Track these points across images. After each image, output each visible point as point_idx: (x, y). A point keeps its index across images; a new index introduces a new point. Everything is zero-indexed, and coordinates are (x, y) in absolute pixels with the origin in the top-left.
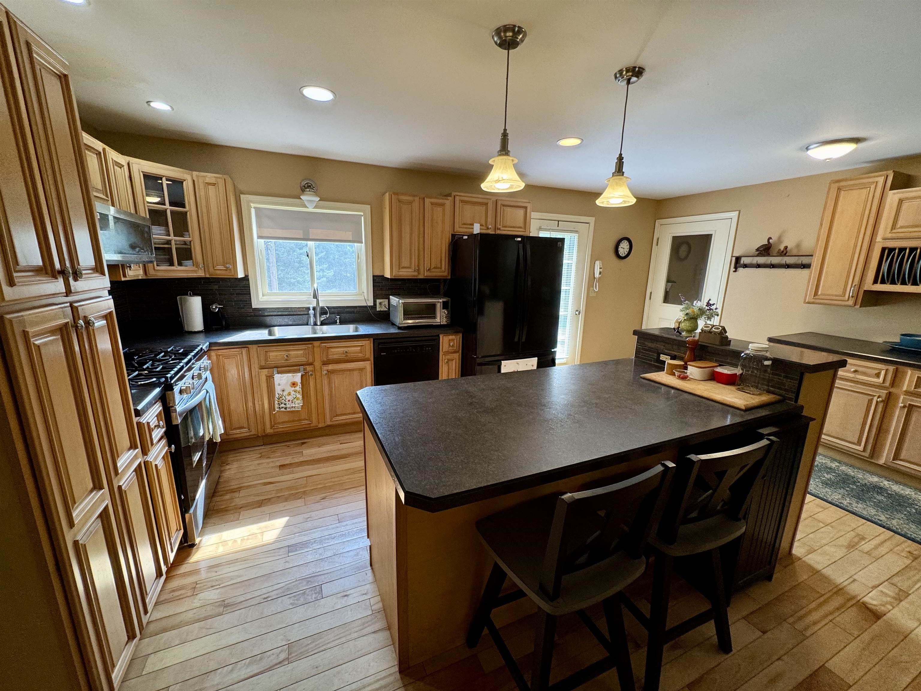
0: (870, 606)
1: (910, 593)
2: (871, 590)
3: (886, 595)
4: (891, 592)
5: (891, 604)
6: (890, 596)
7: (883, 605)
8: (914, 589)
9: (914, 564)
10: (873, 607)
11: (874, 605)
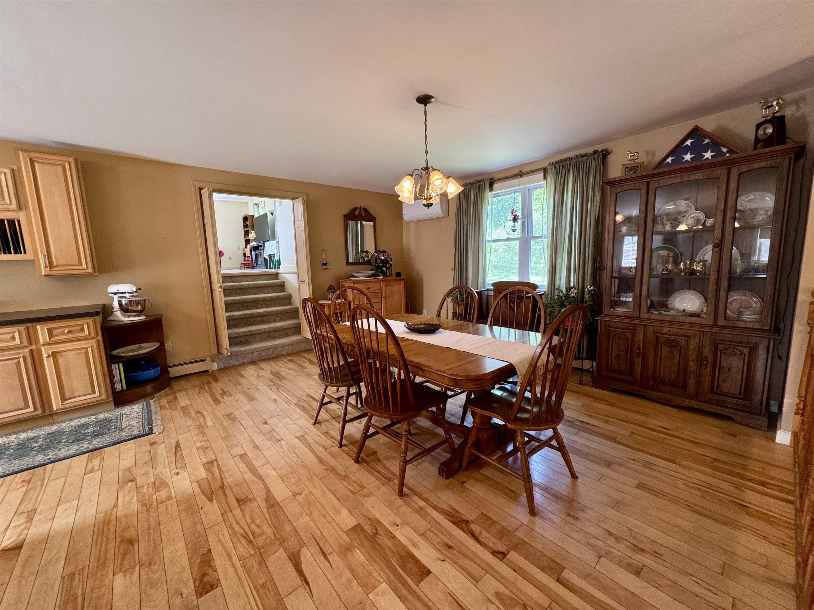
0: (7, 548)
1: (36, 507)
2: (4, 534)
3: (19, 526)
4: (22, 519)
5: (25, 528)
6: (23, 524)
7: (20, 535)
8: (38, 502)
9: (30, 486)
10: (12, 545)
11: (13, 542)
